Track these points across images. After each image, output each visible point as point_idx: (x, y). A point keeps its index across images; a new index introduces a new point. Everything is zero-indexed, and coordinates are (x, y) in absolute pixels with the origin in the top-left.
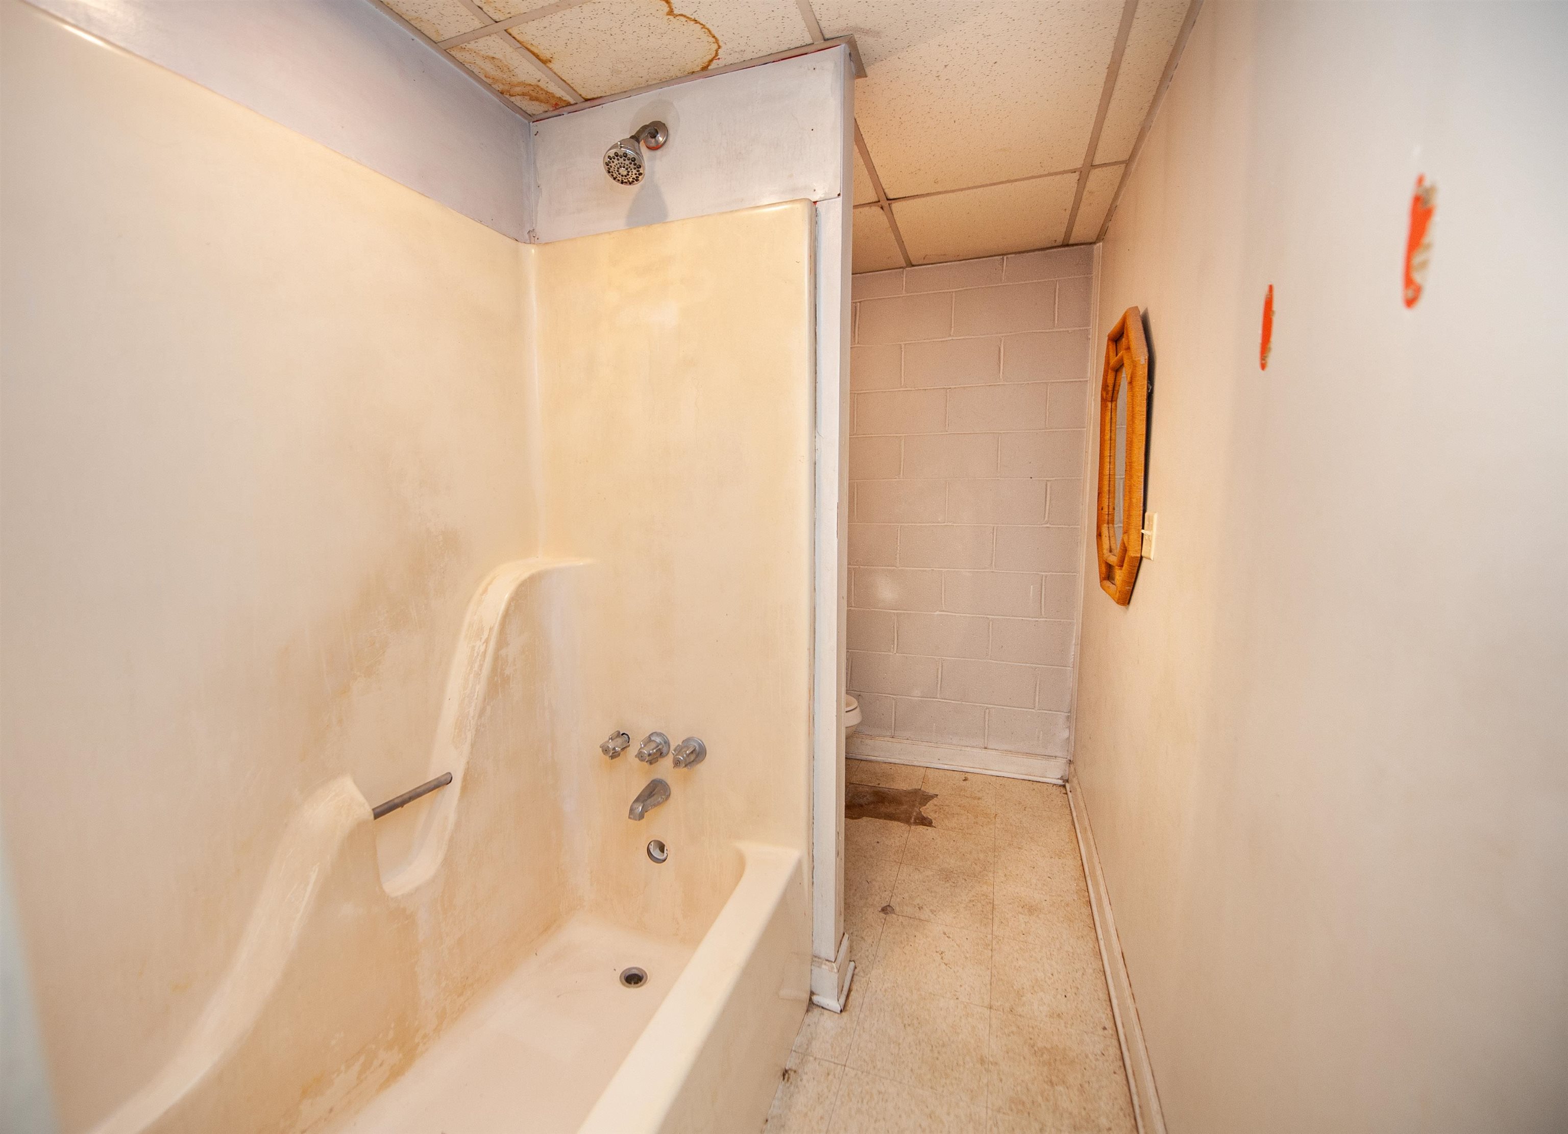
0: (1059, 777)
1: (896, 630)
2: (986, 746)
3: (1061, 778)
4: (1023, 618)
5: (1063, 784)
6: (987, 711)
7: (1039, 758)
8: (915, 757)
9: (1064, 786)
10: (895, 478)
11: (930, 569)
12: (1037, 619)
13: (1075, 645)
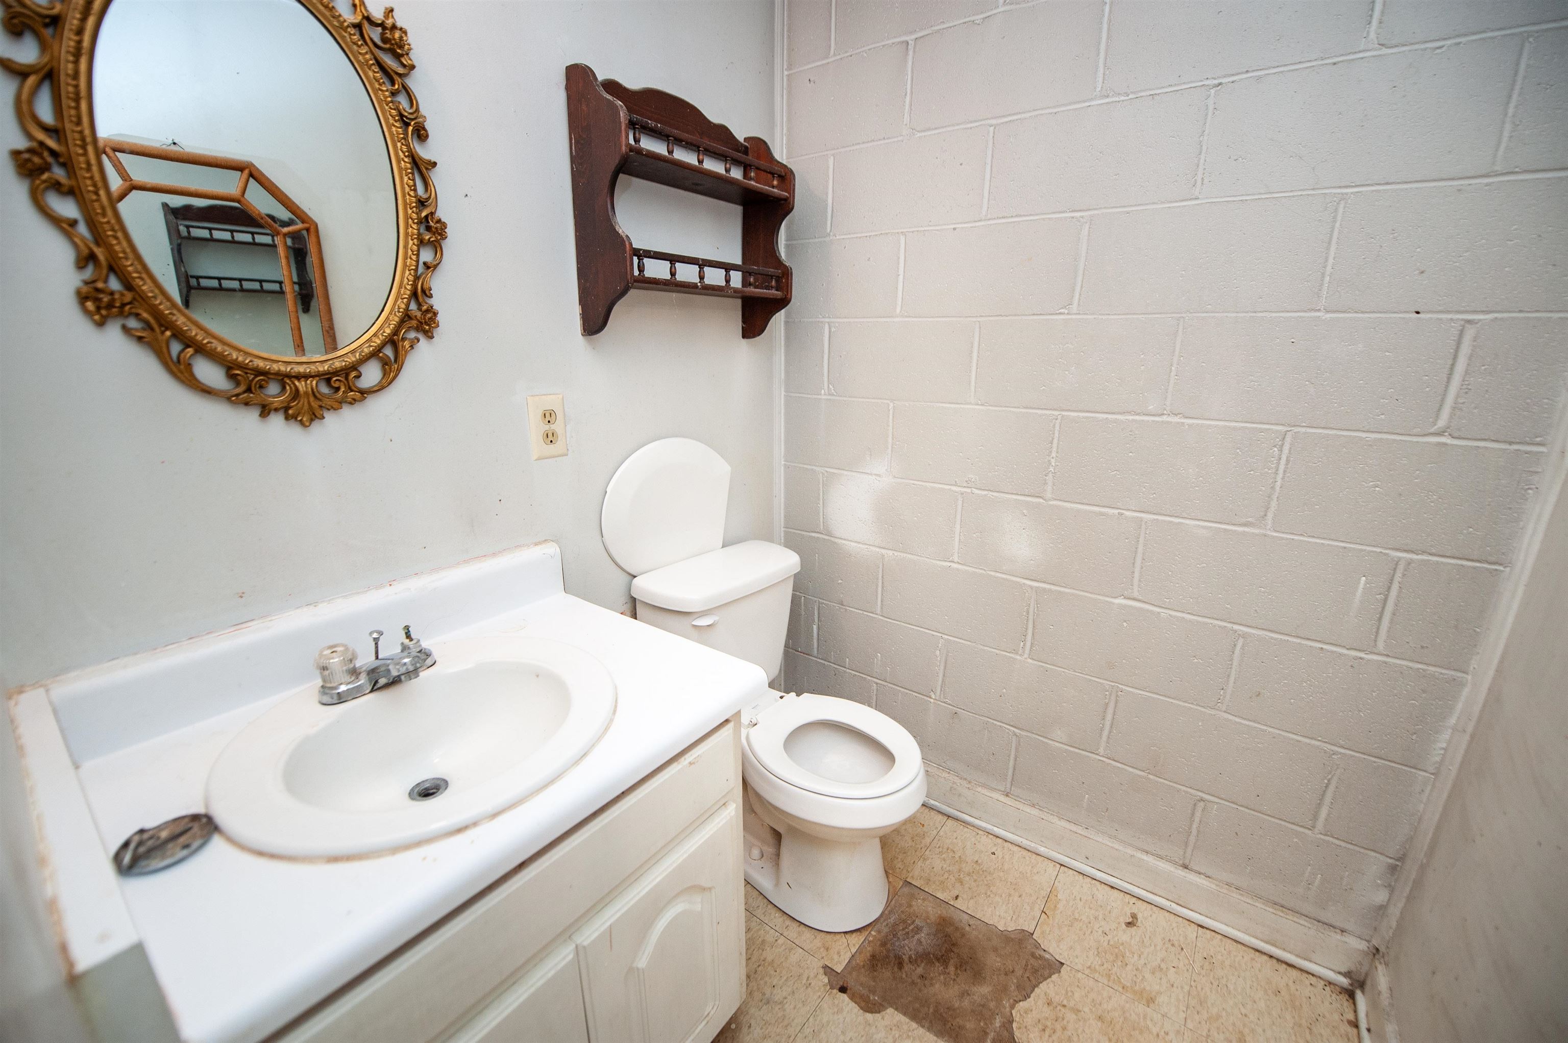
0: (1343, 970)
1: (1031, 617)
2: (1187, 862)
3: (1347, 974)
4: (1325, 647)
5: (1350, 988)
6: (1202, 804)
7: (1302, 922)
8: (1043, 840)
9: (1351, 995)
10: (1060, 314)
11: (1116, 511)
12: (1362, 655)
13: (1454, 729)
